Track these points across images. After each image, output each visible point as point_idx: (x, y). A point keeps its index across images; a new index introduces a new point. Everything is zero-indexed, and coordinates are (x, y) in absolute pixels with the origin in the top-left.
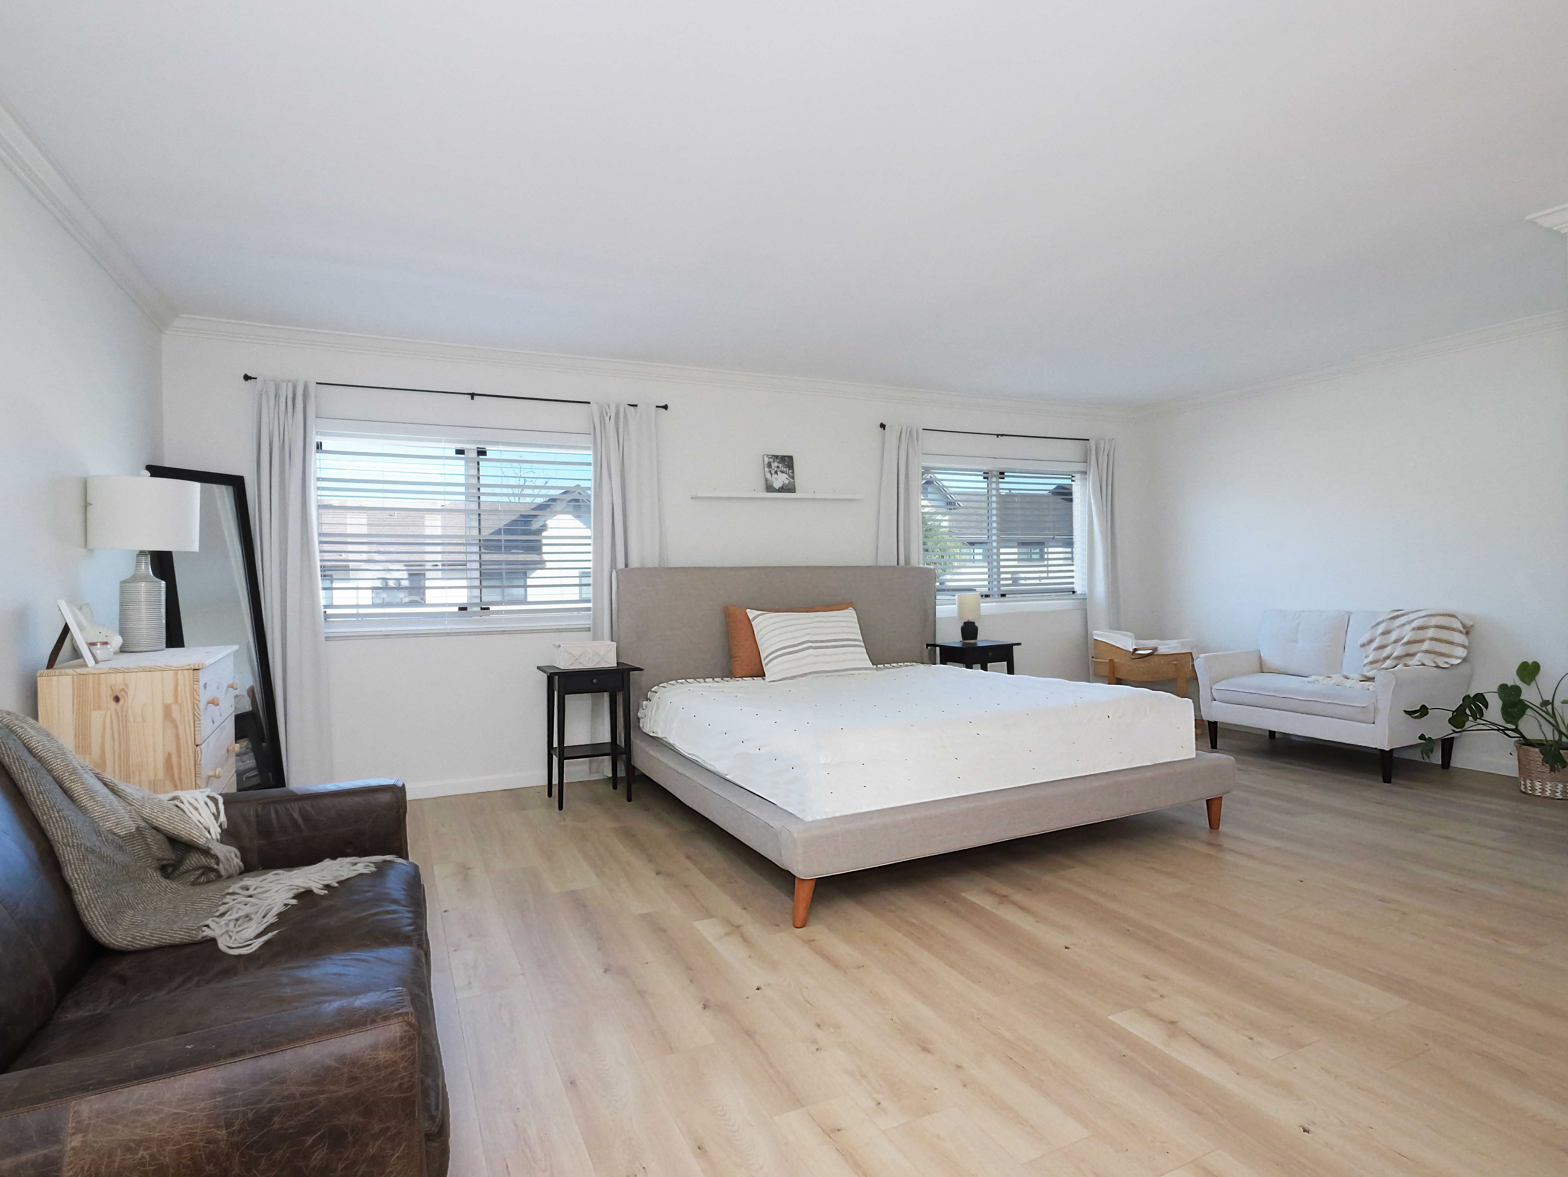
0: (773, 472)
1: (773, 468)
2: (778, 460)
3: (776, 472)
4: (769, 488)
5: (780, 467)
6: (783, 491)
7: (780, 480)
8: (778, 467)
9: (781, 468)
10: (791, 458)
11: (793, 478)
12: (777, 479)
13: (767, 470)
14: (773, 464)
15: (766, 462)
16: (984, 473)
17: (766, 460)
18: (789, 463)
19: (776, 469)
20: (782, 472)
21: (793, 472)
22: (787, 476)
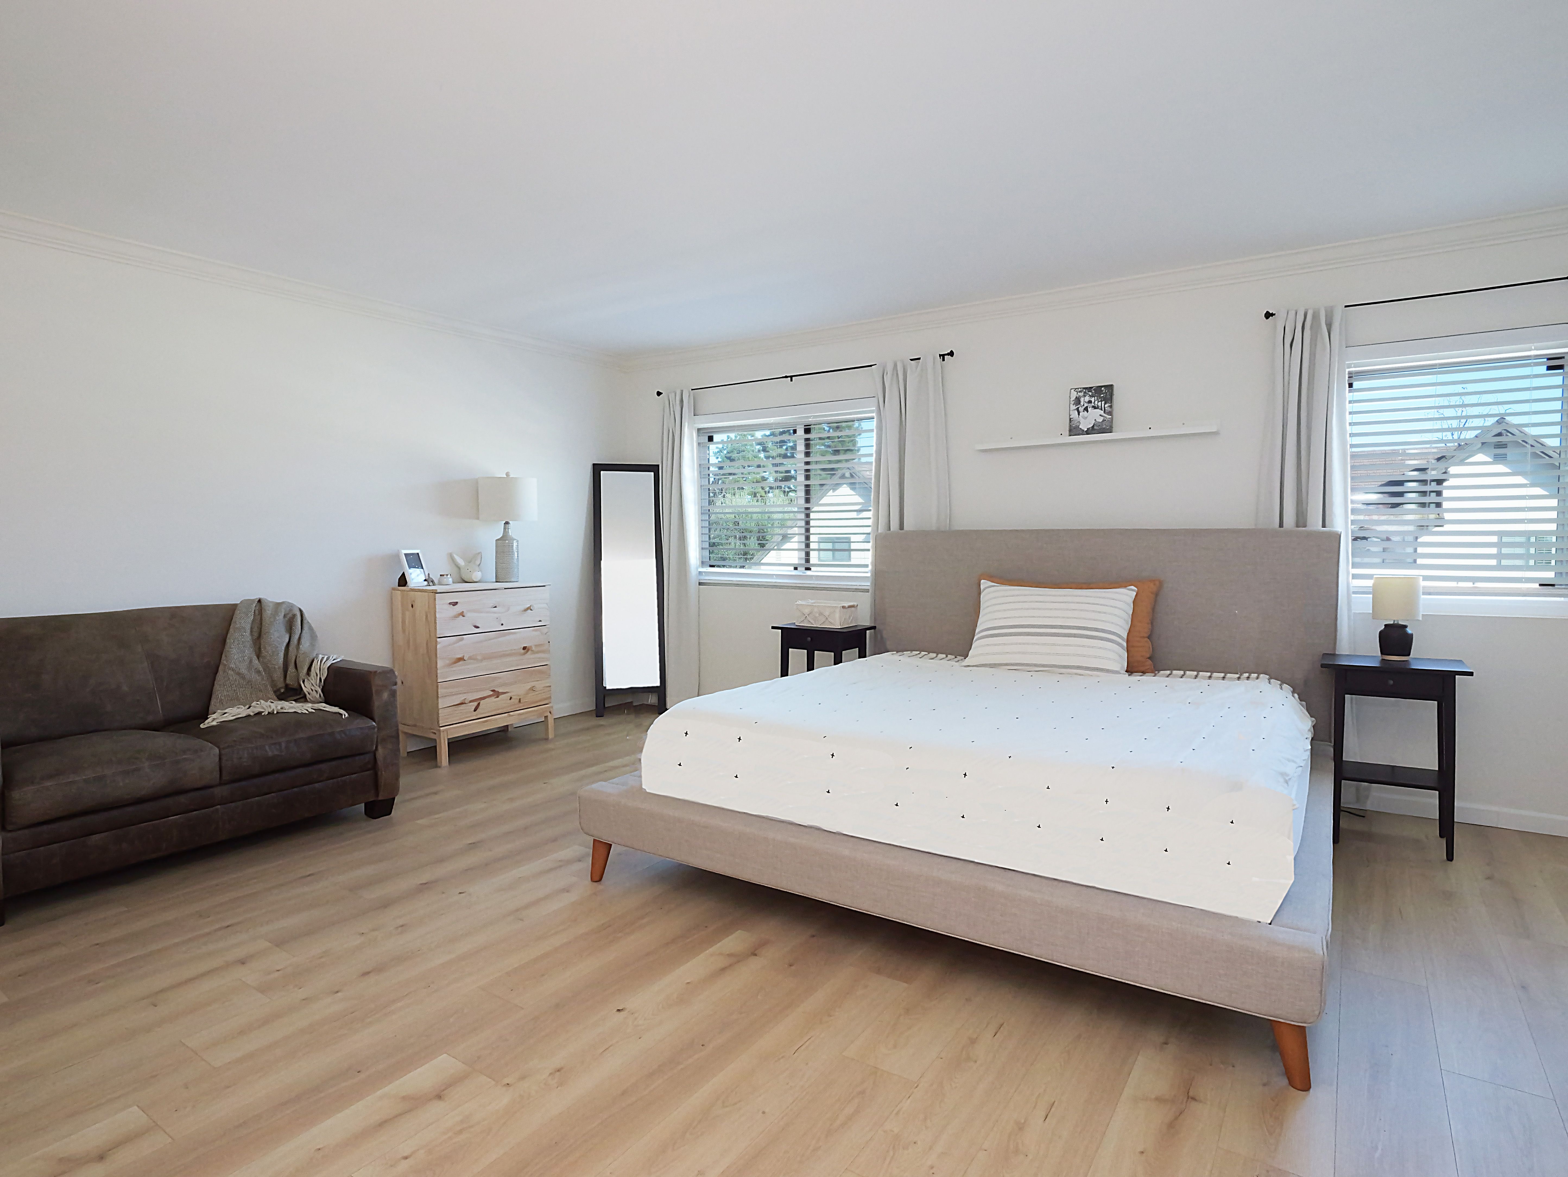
0: (1081, 409)
1: (1082, 404)
2: (1090, 393)
3: (1086, 409)
4: (1074, 430)
5: (1093, 401)
6: (1093, 432)
7: (1094, 416)
8: (1090, 402)
9: (1094, 403)
10: (1110, 387)
11: (1110, 413)
12: (1085, 418)
13: (1074, 407)
14: (1082, 400)
15: (1073, 398)
16: (1548, 359)
17: (1074, 395)
18: (1106, 395)
19: (1086, 405)
20: (1094, 407)
21: (1111, 407)
22: (1102, 412)
